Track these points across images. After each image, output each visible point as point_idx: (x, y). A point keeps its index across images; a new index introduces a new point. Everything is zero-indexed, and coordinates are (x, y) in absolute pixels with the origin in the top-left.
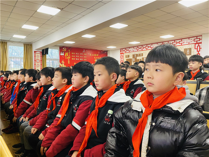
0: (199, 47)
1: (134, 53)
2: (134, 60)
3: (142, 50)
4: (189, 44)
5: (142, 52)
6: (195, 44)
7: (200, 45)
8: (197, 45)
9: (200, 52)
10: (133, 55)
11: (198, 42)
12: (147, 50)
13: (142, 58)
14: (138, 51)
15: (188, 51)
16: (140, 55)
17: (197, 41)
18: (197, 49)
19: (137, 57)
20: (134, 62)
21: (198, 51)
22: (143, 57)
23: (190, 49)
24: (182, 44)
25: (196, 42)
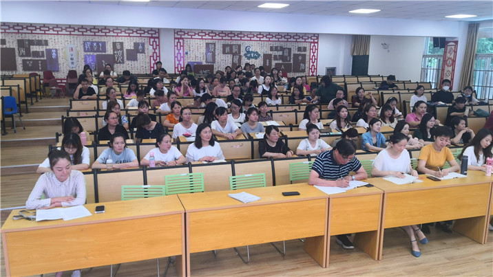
0: (154, 43)
1: (20, 37)
2: (23, 51)
3: (45, 34)
4: (141, 36)
5: (44, 37)
6: (150, 38)
7: (157, 40)
8: (152, 40)
9: (157, 51)
10: (18, 40)
11: (154, 36)
12: (58, 34)
13: (46, 49)
14: (32, 33)
15: (140, 47)
16: (39, 43)
17: (152, 34)
18: (153, 45)
19: (31, 47)
20: (22, 56)
21: (155, 49)
22: (48, 48)
23: (143, 45)
24: (131, 35)
25: (150, 35)
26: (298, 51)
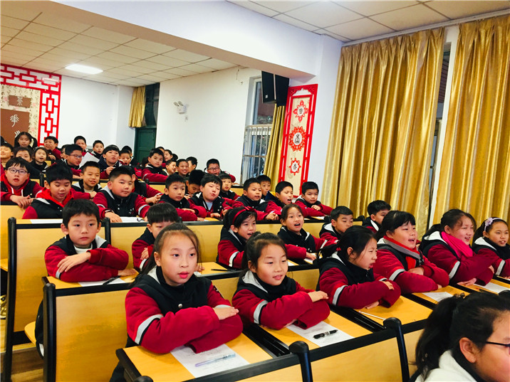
26: (11, 103)
